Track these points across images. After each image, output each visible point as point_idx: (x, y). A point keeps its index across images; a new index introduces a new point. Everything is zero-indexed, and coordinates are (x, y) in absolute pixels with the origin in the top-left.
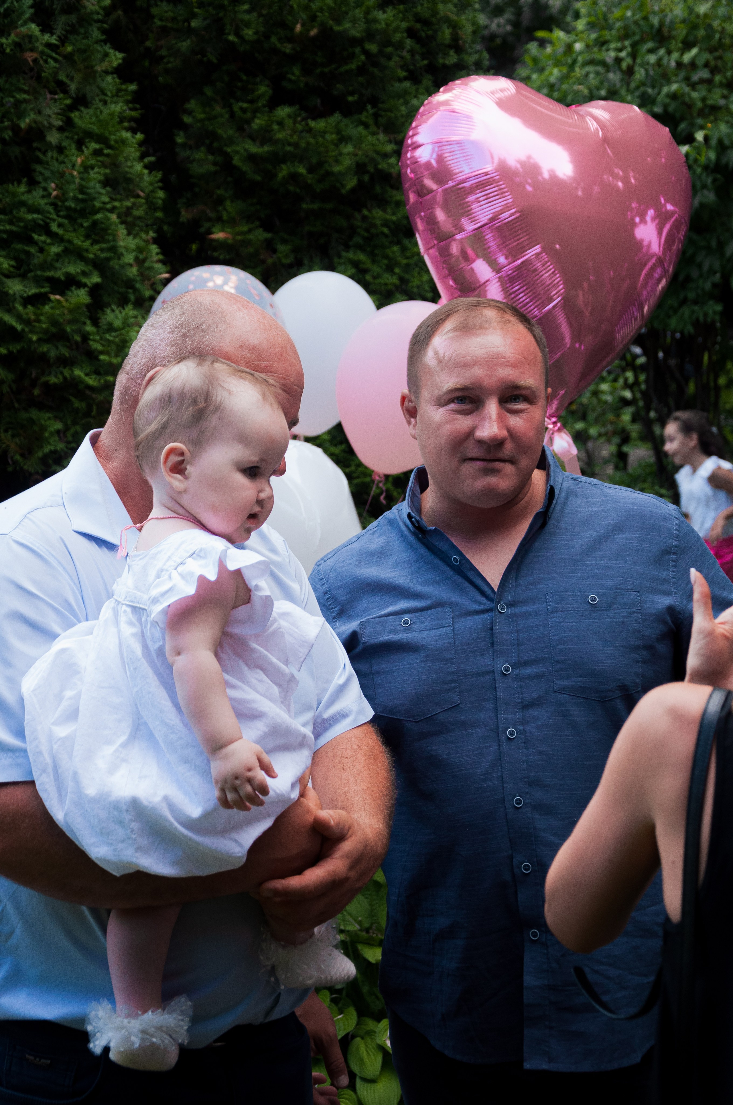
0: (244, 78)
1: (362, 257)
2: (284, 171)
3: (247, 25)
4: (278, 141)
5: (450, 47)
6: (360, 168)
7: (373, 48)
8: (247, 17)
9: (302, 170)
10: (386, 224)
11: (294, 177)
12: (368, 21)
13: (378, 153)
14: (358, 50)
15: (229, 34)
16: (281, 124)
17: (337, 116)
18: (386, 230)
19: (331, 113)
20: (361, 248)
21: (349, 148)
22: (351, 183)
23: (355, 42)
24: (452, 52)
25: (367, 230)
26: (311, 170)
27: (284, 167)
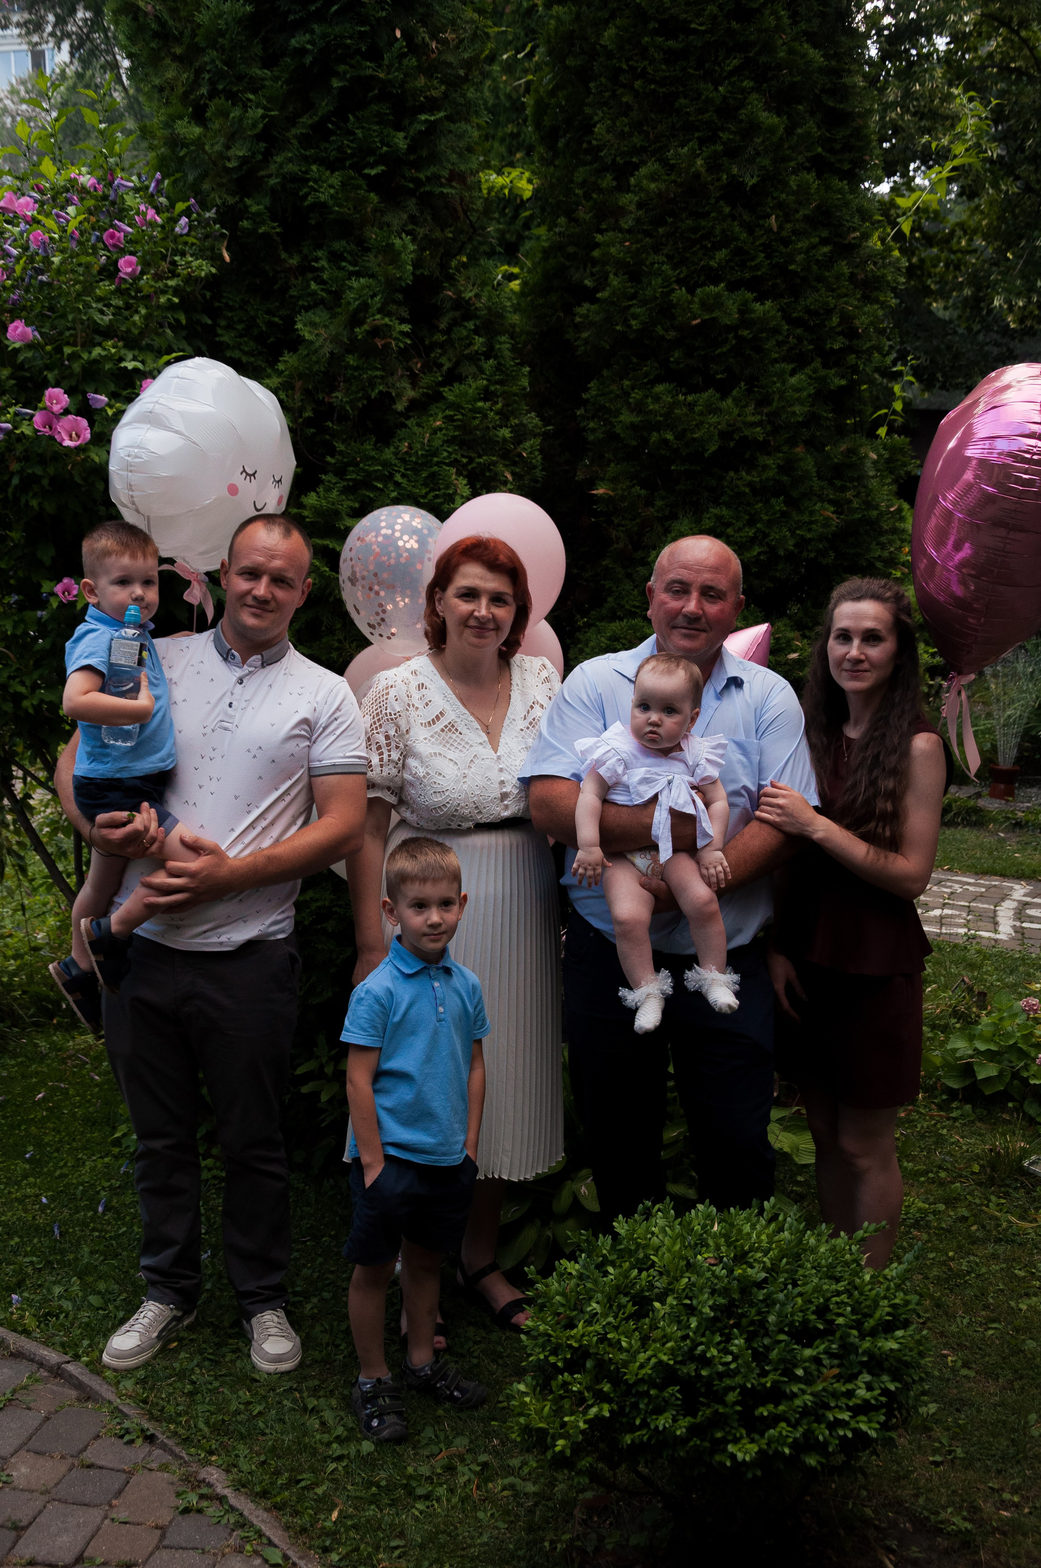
0: (635, 360)
1: (725, 512)
2: (655, 437)
3: (635, 317)
4: (651, 411)
5: (839, 334)
6: (725, 435)
7: (745, 333)
8: (638, 310)
9: (670, 436)
10: (750, 485)
11: (665, 442)
12: (741, 312)
13: (744, 423)
14: (731, 336)
15: (617, 324)
16: (657, 398)
17: (711, 391)
18: (747, 490)
19: (705, 389)
20: (728, 505)
21: (713, 419)
22: (713, 448)
23: (729, 329)
24: (841, 338)
25: (732, 490)
26: (679, 437)
27: (655, 434)
